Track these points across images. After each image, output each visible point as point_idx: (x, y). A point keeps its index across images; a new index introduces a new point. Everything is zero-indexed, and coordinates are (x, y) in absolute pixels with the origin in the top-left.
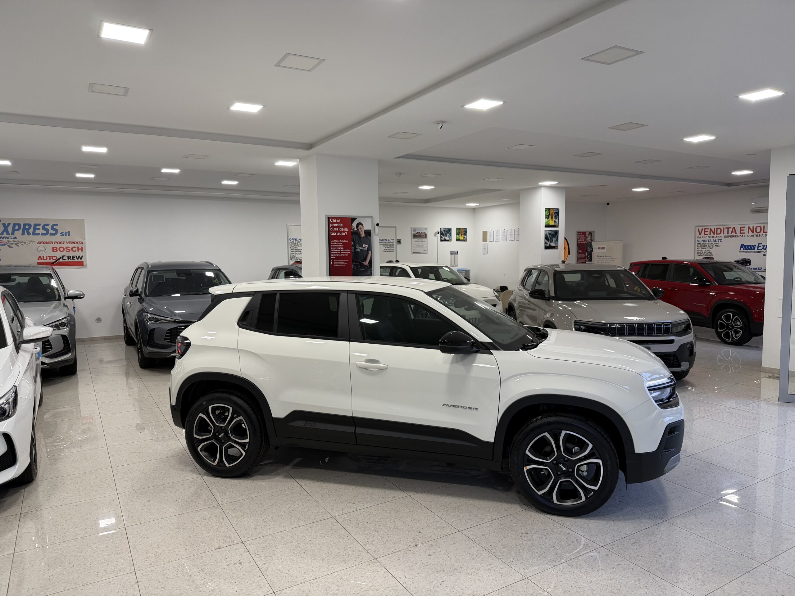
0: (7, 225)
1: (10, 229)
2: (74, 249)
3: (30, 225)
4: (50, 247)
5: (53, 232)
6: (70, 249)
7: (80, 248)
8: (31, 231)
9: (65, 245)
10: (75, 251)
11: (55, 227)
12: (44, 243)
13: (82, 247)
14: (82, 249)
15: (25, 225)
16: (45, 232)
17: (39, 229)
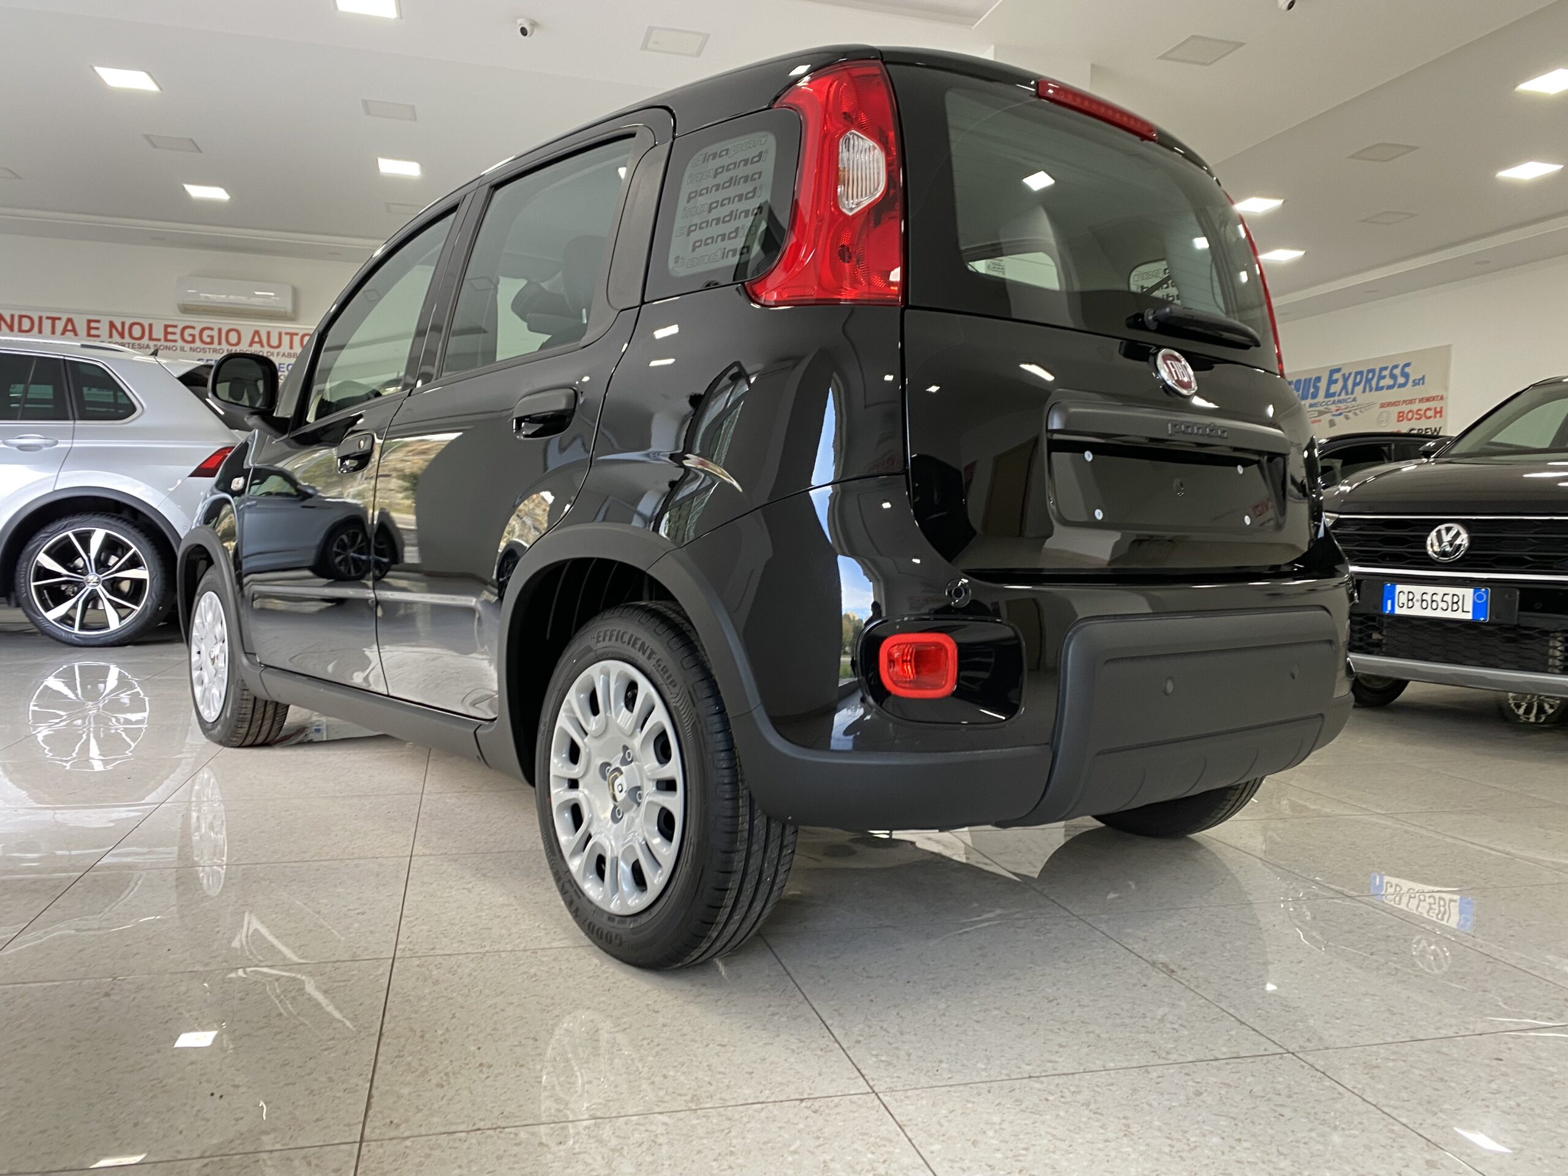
0: (1347, 375)
1: (1350, 383)
2: (1429, 413)
3: (1373, 371)
4: (1394, 410)
5: (1401, 380)
6: (1422, 412)
7: (1438, 410)
8: (1374, 383)
9: (1415, 407)
10: (1430, 417)
11: (1407, 370)
12: (1390, 404)
13: (1441, 408)
14: (1441, 412)
15: (1369, 371)
16: (1391, 382)
17: (1384, 377)
